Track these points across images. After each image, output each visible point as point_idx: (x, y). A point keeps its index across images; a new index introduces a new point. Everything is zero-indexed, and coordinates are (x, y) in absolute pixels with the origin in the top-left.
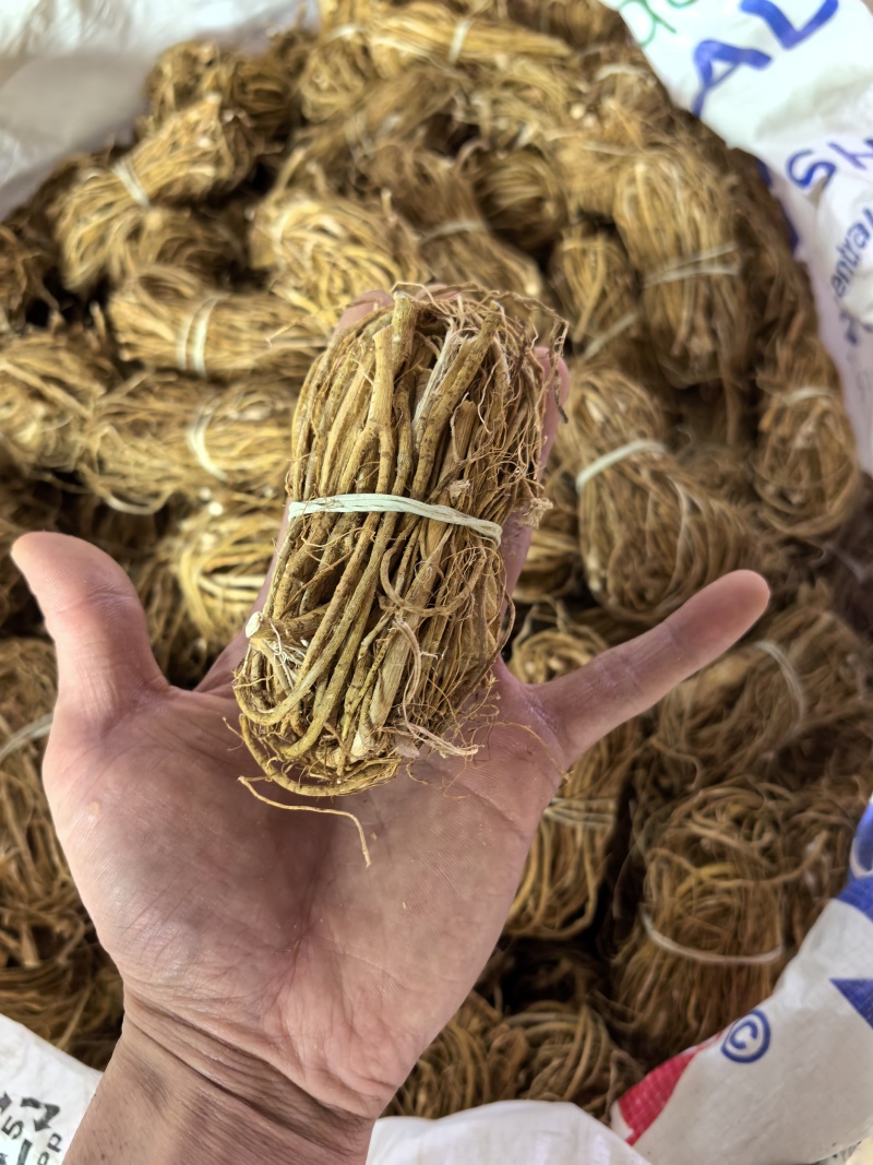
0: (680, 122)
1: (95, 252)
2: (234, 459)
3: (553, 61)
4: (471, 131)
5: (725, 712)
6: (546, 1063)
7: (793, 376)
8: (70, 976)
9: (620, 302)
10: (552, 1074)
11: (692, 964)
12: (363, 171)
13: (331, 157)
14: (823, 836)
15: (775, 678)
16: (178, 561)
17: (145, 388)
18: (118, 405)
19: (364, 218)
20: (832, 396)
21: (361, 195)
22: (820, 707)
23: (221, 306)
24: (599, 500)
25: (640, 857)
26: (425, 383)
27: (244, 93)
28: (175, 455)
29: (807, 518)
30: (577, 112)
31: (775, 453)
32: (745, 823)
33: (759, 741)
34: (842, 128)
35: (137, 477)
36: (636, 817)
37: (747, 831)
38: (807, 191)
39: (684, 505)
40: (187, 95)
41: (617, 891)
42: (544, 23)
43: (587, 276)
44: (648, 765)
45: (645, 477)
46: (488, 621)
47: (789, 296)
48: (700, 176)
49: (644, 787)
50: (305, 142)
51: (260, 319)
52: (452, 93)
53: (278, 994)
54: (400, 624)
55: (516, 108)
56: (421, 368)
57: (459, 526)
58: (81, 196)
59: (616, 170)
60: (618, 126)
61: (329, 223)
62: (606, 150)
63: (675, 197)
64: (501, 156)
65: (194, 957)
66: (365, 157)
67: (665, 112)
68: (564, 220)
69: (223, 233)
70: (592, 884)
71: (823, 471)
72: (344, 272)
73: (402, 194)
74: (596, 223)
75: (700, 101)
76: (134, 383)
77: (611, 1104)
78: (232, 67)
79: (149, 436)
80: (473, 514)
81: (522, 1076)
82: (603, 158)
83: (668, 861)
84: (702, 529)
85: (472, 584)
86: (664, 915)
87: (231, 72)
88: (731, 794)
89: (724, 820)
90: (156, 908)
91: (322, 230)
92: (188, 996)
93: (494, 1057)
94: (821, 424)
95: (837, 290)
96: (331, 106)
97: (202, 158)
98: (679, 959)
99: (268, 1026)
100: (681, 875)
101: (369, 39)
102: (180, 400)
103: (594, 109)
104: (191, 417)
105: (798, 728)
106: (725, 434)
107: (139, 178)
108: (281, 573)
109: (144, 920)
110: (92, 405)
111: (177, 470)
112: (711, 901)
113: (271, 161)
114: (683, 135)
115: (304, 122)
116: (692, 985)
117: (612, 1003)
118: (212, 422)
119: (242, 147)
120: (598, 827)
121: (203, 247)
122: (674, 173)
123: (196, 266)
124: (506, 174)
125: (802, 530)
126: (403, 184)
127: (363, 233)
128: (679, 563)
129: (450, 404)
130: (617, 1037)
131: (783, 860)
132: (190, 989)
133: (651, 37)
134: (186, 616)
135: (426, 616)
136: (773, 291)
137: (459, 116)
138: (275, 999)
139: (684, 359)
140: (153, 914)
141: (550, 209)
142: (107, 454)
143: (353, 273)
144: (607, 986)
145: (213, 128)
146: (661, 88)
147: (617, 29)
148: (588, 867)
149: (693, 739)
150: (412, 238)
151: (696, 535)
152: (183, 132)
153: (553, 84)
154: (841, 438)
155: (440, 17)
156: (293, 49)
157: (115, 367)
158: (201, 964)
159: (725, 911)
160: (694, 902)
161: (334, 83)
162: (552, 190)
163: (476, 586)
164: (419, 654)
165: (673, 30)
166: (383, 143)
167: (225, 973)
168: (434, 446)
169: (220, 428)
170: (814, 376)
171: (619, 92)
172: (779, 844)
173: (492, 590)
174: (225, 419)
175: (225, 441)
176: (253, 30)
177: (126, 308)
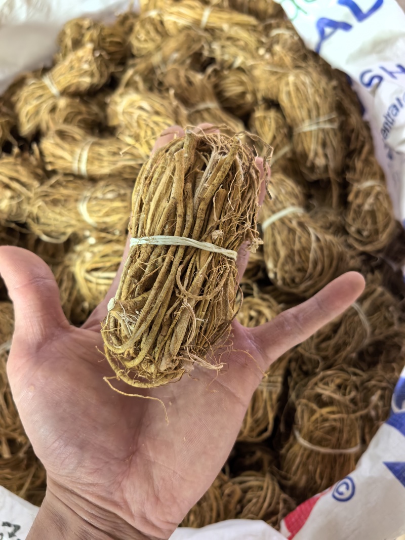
0: (310, 56)
1: (34, 118)
2: (100, 217)
3: (250, 28)
4: (212, 61)
5: (333, 335)
6: (250, 501)
7: (363, 176)
8: (25, 462)
9: (282, 141)
10: (253, 506)
11: (318, 453)
12: (161, 80)
13: (146, 73)
14: (379, 393)
15: (356, 319)
16: (75, 265)
17: (58, 183)
18: (46, 192)
19: (161, 103)
20: (381, 185)
21: (160, 91)
22: (377, 331)
23: (94, 144)
24: (273, 235)
25: (293, 404)
26: (200, 178)
27: (104, 42)
28: (73, 215)
29: (370, 242)
30: (262, 51)
31: (355, 212)
32: (342, 387)
33: (349, 348)
34: (385, 59)
35: (55, 225)
36: (291, 384)
37: (343, 391)
38: (369, 89)
39: (313, 238)
40: (77, 44)
41: (282, 418)
42: (245, 9)
43: (266, 128)
44: (297, 360)
45: (294, 224)
46: (230, 301)
47: (361, 138)
48: (319, 82)
49: (295, 370)
50: (134, 65)
51: (113, 150)
52: (203, 43)
53: (121, 482)
54: (186, 304)
55: (232, 50)
56: (198, 170)
57: (216, 253)
58: (28, 92)
59: (280, 79)
60: (281, 59)
61: (145, 105)
62: (275, 70)
63: (307, 92)
64: (226, 72)
65: (80, 464)
66: (162, 73)
67: (302, 52)
68: (255, 102)
69: (95, 109)
70: (271, 416)
71: (378, 220)
72: (152, 129)
73: (179, 91)
74: (270, 104)
75: (319, 46)
76: (53, 180)
77: (280, 520)
78: (99, 31)
79: (61, 206)
80: (223, 246)
81: (239, 507)
82: (273, 73)
83: (307, 405)
84: (321, 249)
85: (222, 283)
86: (305, 430)
87: (98, 33)
88: (336, 373)
89: (333, 386)
90: (61, 439)
91: (141, 108)
92: (77, 481)
93: (225, 498)
94: (377, 197)
95: (383, 135)
96: (145, 48)
97: (85, 73)
98: (312, 451)
99: (117, 497)
100: (313, 412)
101: (163, 17)
102: (75, 189)
103: (269, 50)
104: (80, 197)
105: (367, 341)
106: (332, 202)
107: (55, 83)
108: (126, 274)
109: (56, 445)
110: (33, 191)
111: (73, 222)
112: (327, 424)
113: (117, 75)
114: (311, 62)
115: (133, 56)
116: (318, 463)
117: (280, 472)
118: (90, 199)
119: (104, 69)
120: (274, 389)
121: (85, 116)
122: (307, 80)
123: (82, 125)
124: (228, 81)
125: (369, 248)
126: (180, 86)
127: (161, 109)
128: (311, 265)
129: (213, 190)
130: (283, 488)
131: (360, 404)
132: (78, 479)
133: (296, 16)
134: (79, 291)
135: (199, 300)
136: (353, 136)
137: (206, 53)
138: (120, 484)
139: (313, 168)
140: (60, 442)
141: (249, 97)
142: (41, 215)
143: (156, 129)
144: (278, 464)
145: (90, 60)
146: (301, 40)
147: (280, 12)
148: (269, 409)
149: (318, 348)
150: (184, 112)
151: (319, 252)
152: (75, 61)
153: (250, 39)
154: (386, 205)
155: (197, 7)
156: (127, 21)
157: (44, 173)
158: (84, 467)
159: (333, 429)
160: (319, 424)
161: (147, 38)
162: (250, 88)
163: (224, 284)
164: (195, 319)
165: (306, 13)
166: (170, 67)
167: (95, 472)
168: (204, 212)
169: (94, 202)
170: (373, 175)
171: (281, 42)
172: (358, 397)
173: (232, 285)
174: (96, 198)
175: (96, 208)
176: (108, 13)
177: (49, 145)
